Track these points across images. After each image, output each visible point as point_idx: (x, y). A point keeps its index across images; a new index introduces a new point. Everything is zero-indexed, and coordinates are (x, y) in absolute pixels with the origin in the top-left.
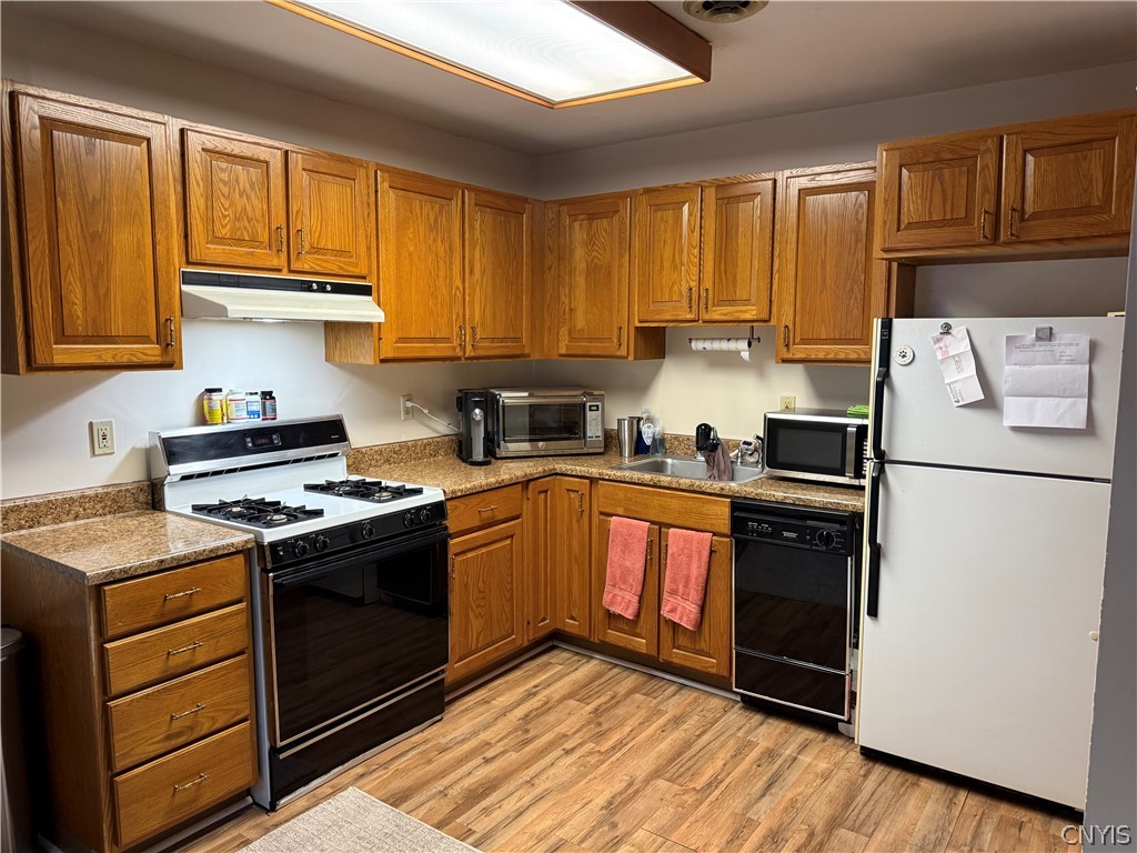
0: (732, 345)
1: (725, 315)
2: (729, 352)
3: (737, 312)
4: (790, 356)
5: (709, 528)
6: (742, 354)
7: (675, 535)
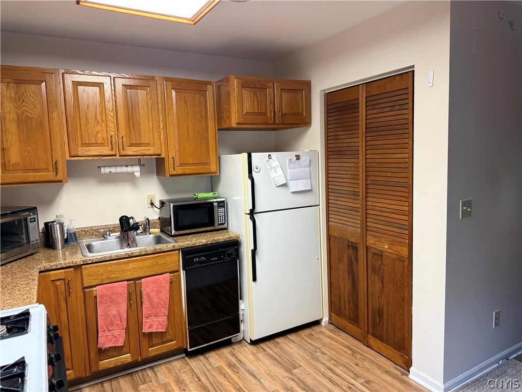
0: (130, 169)
1: (136, 152)
2: (127, 173)
3: (143, 150)
4: (175, 173)
5: (166, 270)
6: (135, 173)
7: (146, 282)
